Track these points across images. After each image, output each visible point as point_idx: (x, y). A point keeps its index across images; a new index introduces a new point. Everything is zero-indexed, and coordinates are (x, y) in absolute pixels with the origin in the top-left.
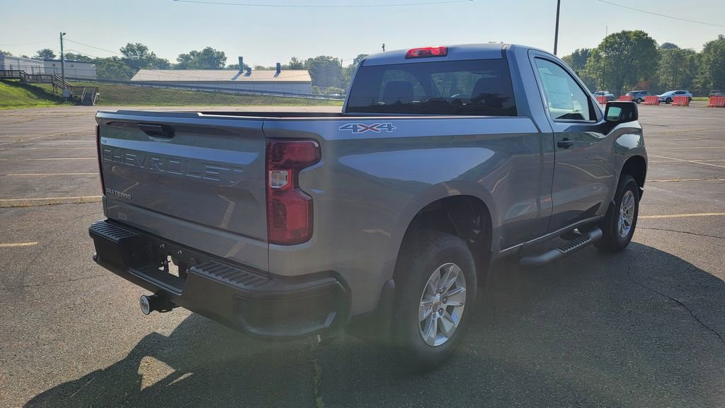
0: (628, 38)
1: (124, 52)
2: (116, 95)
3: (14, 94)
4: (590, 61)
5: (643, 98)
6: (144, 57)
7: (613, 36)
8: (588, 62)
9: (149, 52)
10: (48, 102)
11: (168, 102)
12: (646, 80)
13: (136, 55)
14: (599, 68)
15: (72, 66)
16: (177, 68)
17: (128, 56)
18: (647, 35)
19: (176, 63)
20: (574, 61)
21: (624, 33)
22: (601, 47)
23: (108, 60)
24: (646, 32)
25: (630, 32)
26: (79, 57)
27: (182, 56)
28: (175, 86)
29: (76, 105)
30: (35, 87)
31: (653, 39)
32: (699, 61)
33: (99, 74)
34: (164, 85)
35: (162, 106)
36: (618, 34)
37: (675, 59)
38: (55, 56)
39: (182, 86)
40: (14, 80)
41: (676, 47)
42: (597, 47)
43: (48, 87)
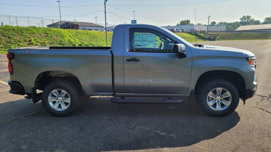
1: (241, 19)
2: (225, 37)
3: (192, 38)
6: (249, 21)
9: (251, 18)
10: (201, 40)
11: (246, 38)
13: (246, 20)
15: (211, 27)
16: (263, 23)
17: (242, 20)
19: (264, 21)
23: (234, 23)
26: (224, 23)
27: (267, 18)
28: (251, 32)
29: (210, 41)
30: (199, 35)
33: (227, 29)
34: (246, 32)
35: (242, 40)
38: (216, 24)
39: (253, 32)
40: (193, 33)
43: (202, 35)
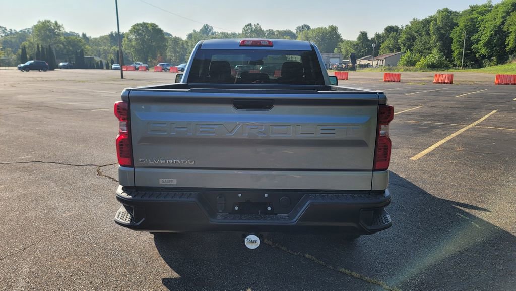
0: (147, 27)
4: (125, 41)
5: (169, 68)
7: (137, 25)
8: (123, 41)
12: (161, 56)
14: (132, 46)
18: (158, 26)
20: (111, 40)
21: (144, 24)
22: (131, 31)
24: (157, 24)
25: (147, 24)
31: (162, 29)
32: (187, 45)
36: (140, 24)
37: (174, 43)
41: (171, 35)
42: (128, 31)
